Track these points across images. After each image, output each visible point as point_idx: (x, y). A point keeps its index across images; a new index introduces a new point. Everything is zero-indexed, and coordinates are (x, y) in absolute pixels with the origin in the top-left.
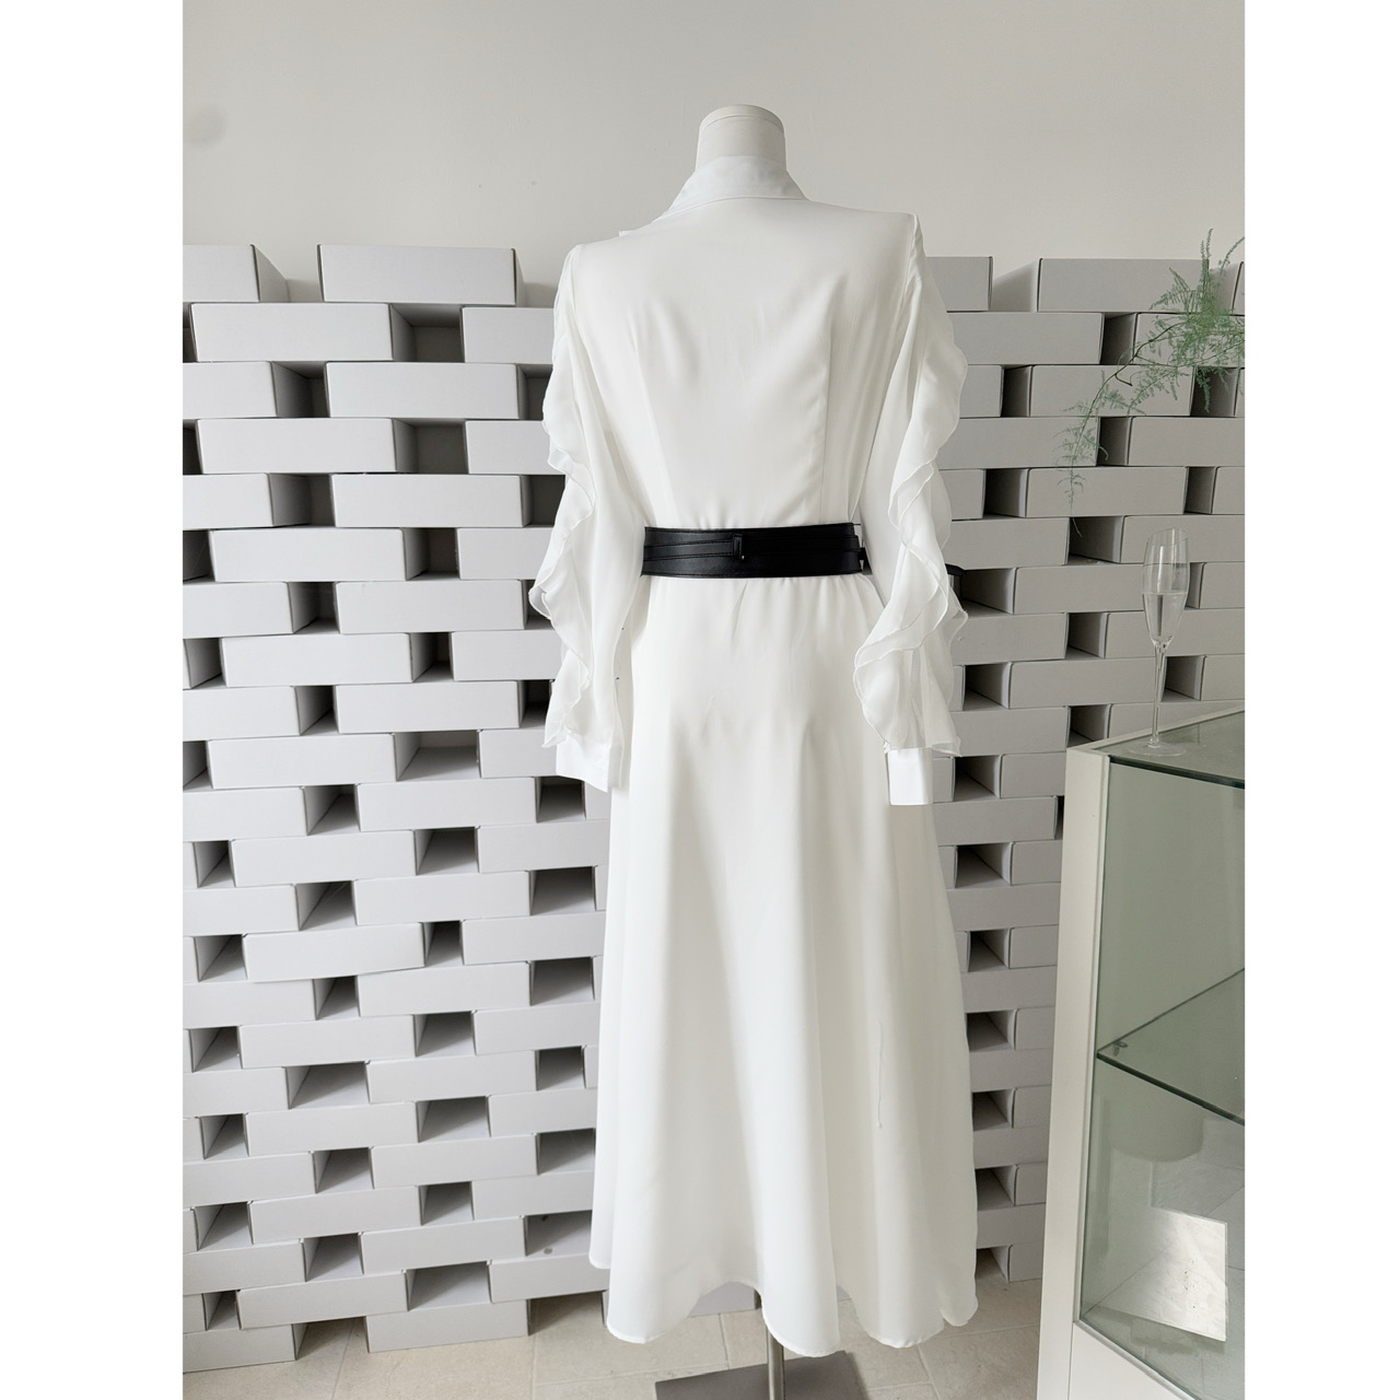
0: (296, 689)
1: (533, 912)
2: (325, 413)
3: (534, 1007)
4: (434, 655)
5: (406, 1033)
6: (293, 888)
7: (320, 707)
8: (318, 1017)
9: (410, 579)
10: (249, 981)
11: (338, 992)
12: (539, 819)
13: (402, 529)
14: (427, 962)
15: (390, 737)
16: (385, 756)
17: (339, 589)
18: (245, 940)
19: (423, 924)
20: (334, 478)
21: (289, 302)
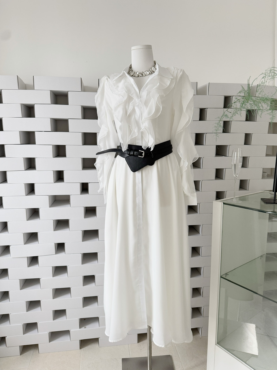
0: (25, 184)
1: (83, 241)
2: (34, 117)
3: (82, 265)
4: (60, 176)
5: (50, 271)
6: (23, 234)
7: (31, 189)
8: (29, 266)
9: (54, 157)
10: (11, 257)
11: (34, 260)
12: (85, 217)
13: (52, 145)
14: (56, 253)
15: (48, 196)
16: (46, 201)
17: (36, 160)
18: (10, 247)
19: (55, 243)
20: (36, 132)
21: (26, 89)
